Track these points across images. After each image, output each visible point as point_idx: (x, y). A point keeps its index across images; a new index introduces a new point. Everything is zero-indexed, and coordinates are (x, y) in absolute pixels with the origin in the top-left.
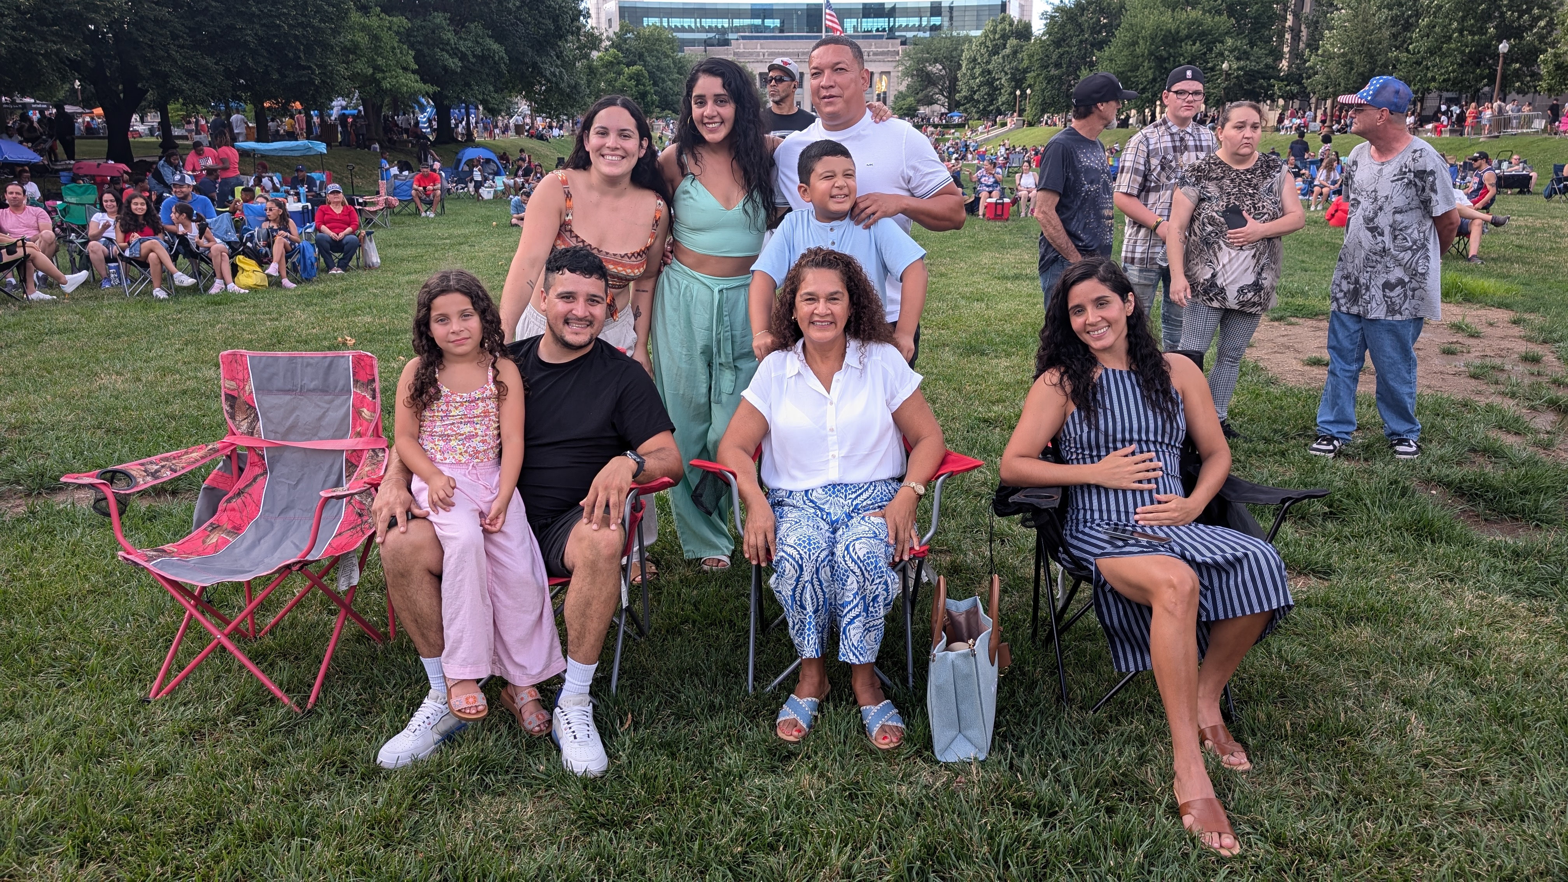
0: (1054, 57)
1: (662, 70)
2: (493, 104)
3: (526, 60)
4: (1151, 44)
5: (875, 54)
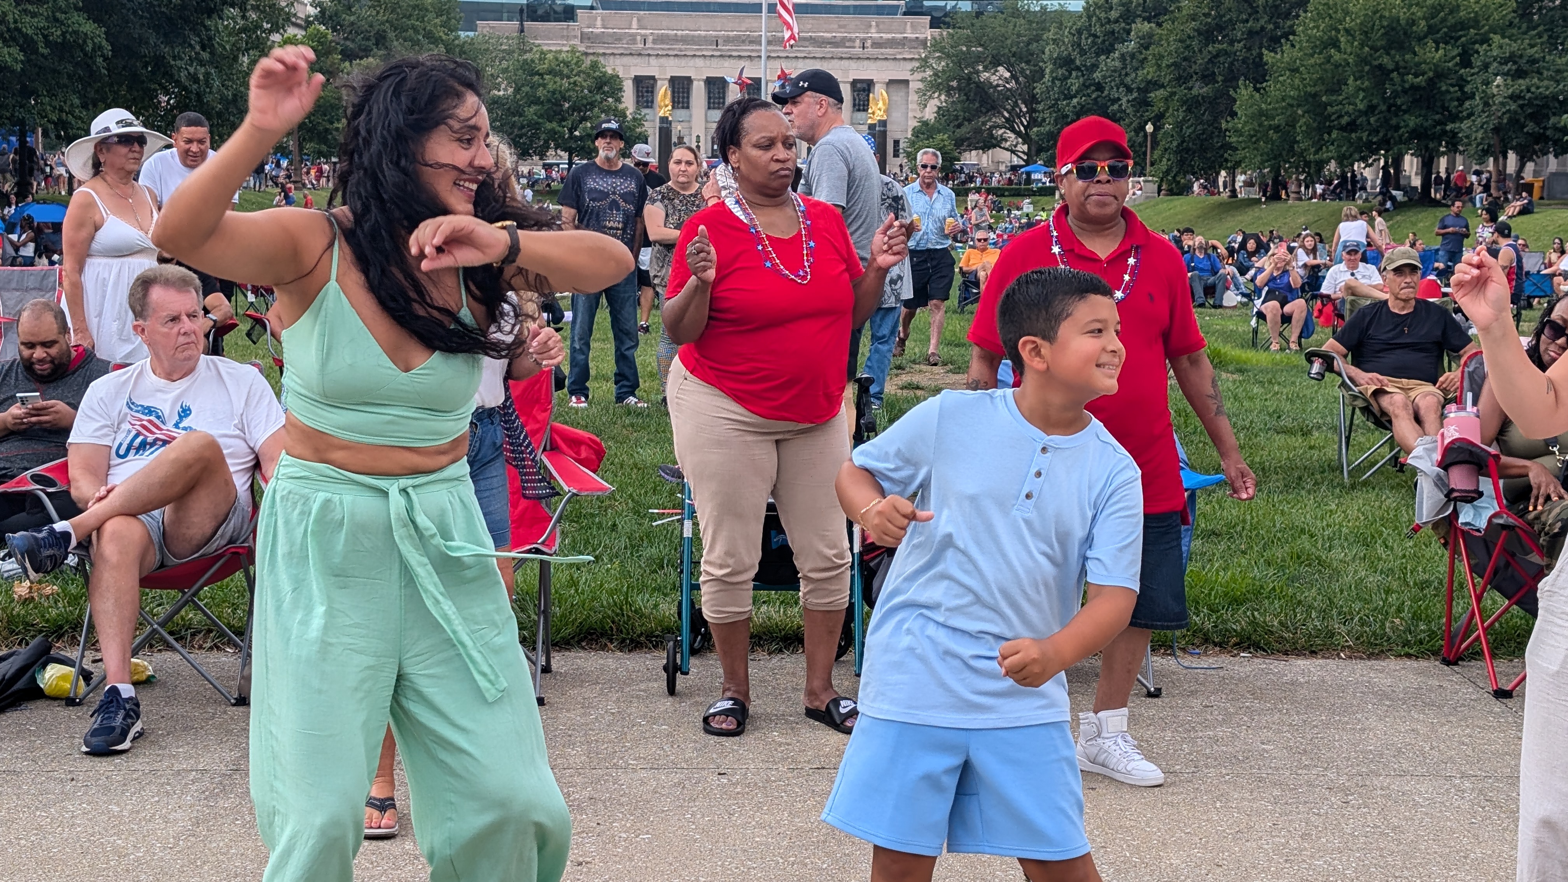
0: (1201, 60)
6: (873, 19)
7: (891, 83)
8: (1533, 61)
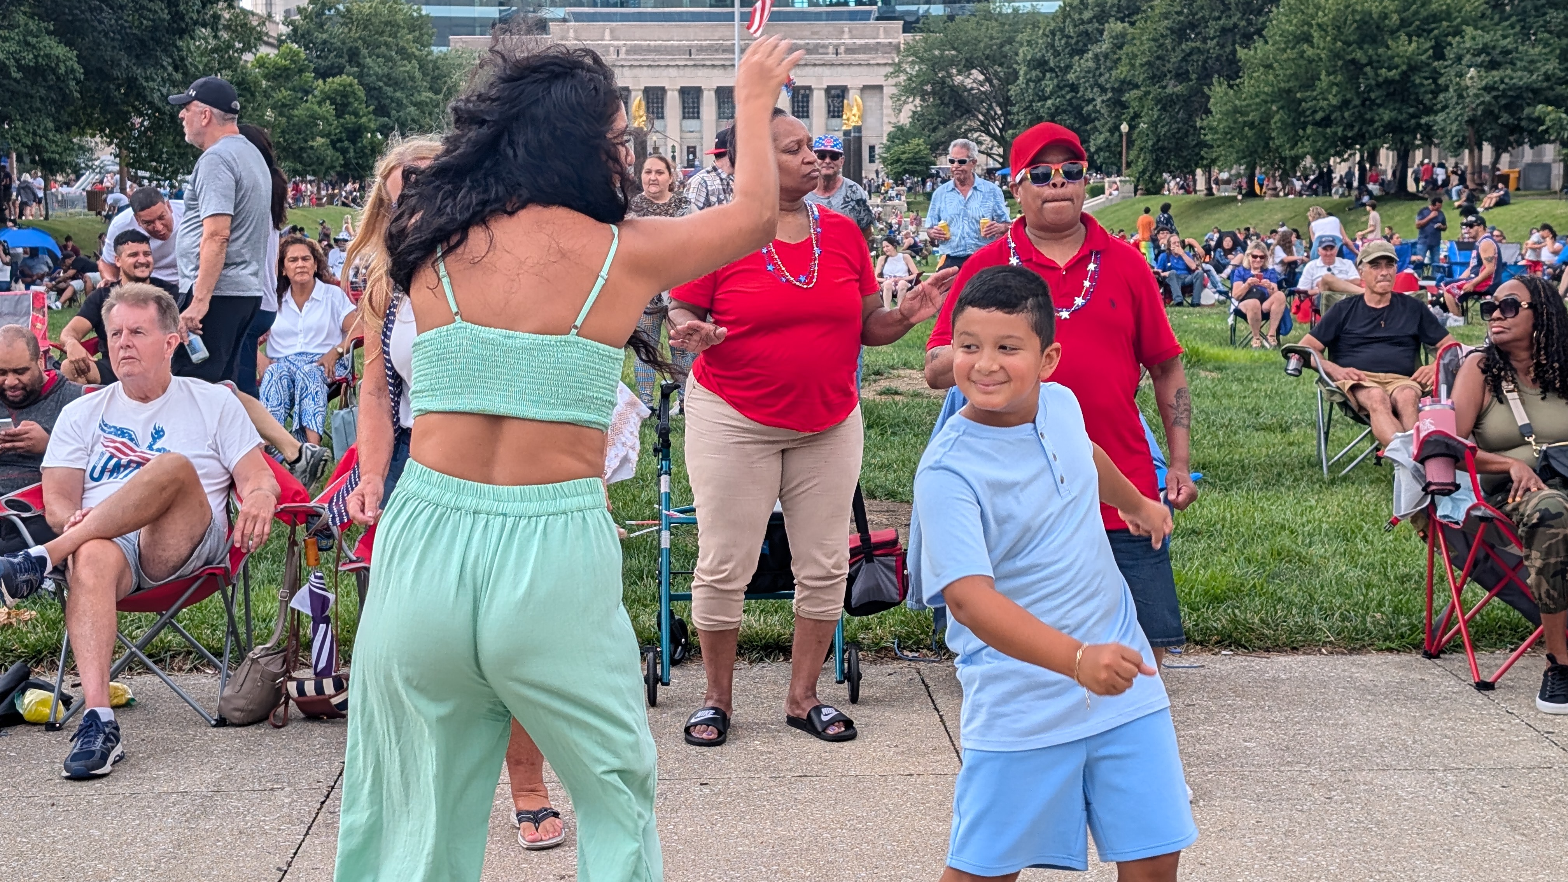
0: (1175, 58)
1: (396, 84)
2: (52, 153)
3: (116, 73)
4: (1335, 40)
5: (850, 50)
6: (846, 26)
7: (865, 88)
8: (1506, 52)
